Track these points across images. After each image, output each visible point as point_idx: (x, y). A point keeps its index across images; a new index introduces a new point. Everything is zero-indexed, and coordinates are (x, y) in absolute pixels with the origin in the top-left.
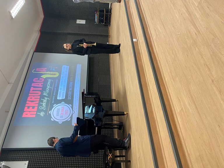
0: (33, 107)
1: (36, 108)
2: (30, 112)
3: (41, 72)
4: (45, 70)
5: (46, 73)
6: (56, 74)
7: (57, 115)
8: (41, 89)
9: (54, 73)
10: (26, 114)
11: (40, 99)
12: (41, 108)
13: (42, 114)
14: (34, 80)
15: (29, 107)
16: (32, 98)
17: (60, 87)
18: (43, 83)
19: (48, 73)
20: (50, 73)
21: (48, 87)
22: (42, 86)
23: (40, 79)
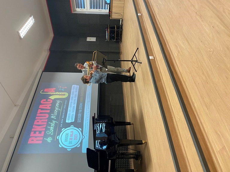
0: (40, 132)
1: (43, 133)
2: (36, 137)
3: (50, 93)
4: (54, 90)
5: (55, 93)
6: (65, 95)
7: (66, 141)
8: (49, 111)
9: (63, 93)
10: (32, 140)
11: (47, 122)
12: (48, 132)
13: (49, 140)
14: (42, 102)
15: (35, 132)
16: (38, 122)
17: (69, 108)
18: (50, 105)
20: (58, 93)
21: (57, 109)
22: (50, 108)
23: (48, 100)
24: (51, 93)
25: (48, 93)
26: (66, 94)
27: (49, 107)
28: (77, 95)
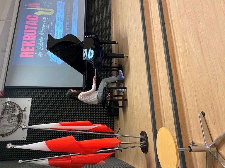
0: (30, 47)
1: (33, 48)
2: (27, 52)
3: (34, 9)
4: (39, 6)
5: (40, 9)
6: (50, 11)
8: (36, 28)
10: (23, 54)
11: (36, 38)
12: (38, 48)
13: (40, 54)
14: (27, 17)
15: (25, 47)
16: (27, 37)
17: (56, 26)
18: (37, 21)
19: (42, 9)
20: (44, 9)
21: (44, 26)
22: (37, 25)
23: (34, 16)
24: (36, 9)
25: (33, 9)
26: (52, 11)
27: (36, 23)
28: (63, 12)
